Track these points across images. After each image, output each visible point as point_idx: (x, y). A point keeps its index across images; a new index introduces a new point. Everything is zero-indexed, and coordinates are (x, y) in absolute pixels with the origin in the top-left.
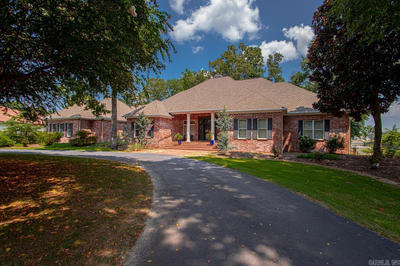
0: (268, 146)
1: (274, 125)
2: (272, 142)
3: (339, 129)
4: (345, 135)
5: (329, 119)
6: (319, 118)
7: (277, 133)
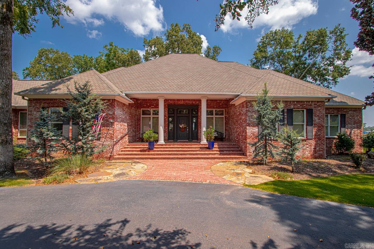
0: (308, 148)
1: (316, 119)
2: (313, 142)
3: (354, 125)
4: (359, 131)
5: (344, 113)
6: (335, 112)
7: (319, 130)
